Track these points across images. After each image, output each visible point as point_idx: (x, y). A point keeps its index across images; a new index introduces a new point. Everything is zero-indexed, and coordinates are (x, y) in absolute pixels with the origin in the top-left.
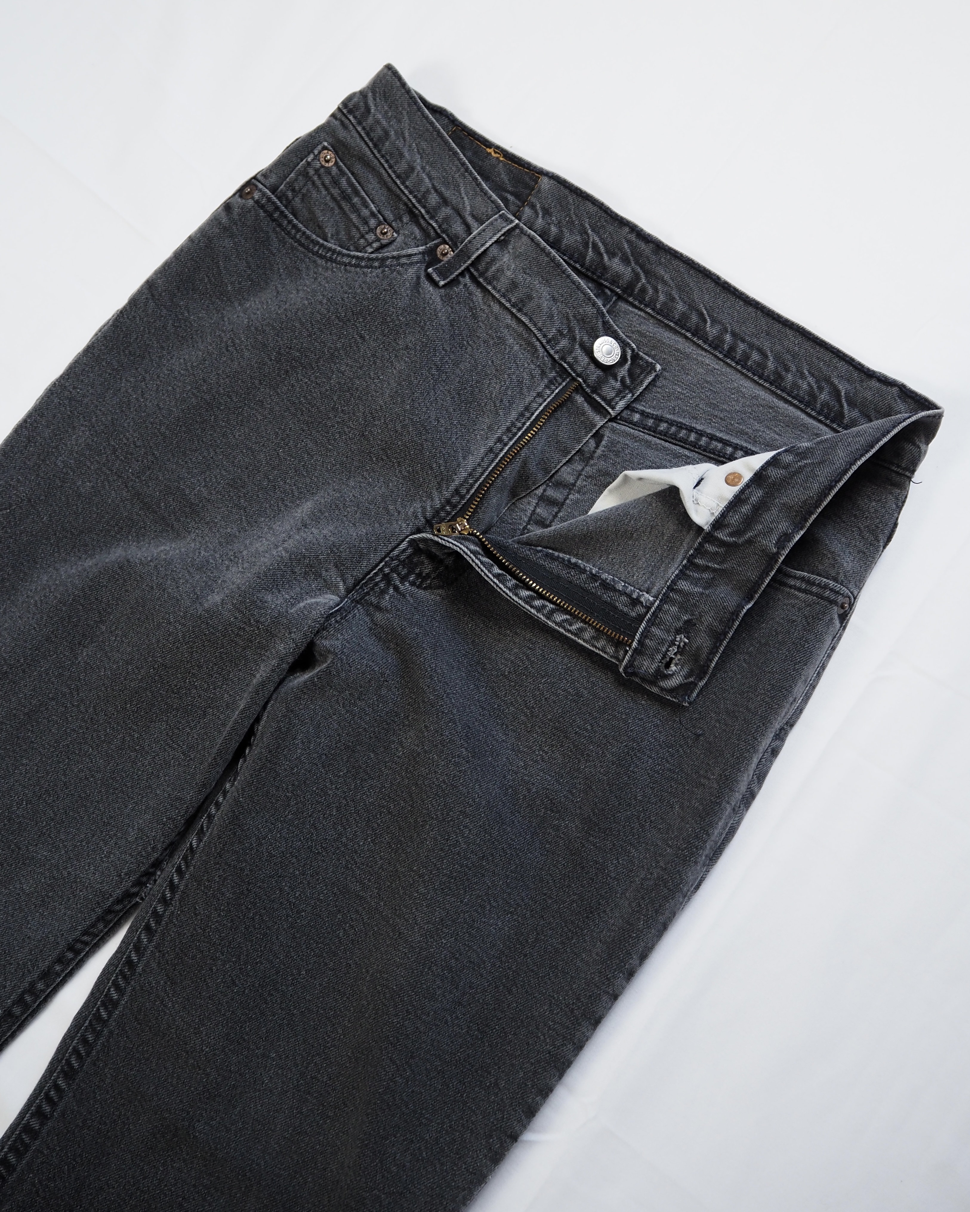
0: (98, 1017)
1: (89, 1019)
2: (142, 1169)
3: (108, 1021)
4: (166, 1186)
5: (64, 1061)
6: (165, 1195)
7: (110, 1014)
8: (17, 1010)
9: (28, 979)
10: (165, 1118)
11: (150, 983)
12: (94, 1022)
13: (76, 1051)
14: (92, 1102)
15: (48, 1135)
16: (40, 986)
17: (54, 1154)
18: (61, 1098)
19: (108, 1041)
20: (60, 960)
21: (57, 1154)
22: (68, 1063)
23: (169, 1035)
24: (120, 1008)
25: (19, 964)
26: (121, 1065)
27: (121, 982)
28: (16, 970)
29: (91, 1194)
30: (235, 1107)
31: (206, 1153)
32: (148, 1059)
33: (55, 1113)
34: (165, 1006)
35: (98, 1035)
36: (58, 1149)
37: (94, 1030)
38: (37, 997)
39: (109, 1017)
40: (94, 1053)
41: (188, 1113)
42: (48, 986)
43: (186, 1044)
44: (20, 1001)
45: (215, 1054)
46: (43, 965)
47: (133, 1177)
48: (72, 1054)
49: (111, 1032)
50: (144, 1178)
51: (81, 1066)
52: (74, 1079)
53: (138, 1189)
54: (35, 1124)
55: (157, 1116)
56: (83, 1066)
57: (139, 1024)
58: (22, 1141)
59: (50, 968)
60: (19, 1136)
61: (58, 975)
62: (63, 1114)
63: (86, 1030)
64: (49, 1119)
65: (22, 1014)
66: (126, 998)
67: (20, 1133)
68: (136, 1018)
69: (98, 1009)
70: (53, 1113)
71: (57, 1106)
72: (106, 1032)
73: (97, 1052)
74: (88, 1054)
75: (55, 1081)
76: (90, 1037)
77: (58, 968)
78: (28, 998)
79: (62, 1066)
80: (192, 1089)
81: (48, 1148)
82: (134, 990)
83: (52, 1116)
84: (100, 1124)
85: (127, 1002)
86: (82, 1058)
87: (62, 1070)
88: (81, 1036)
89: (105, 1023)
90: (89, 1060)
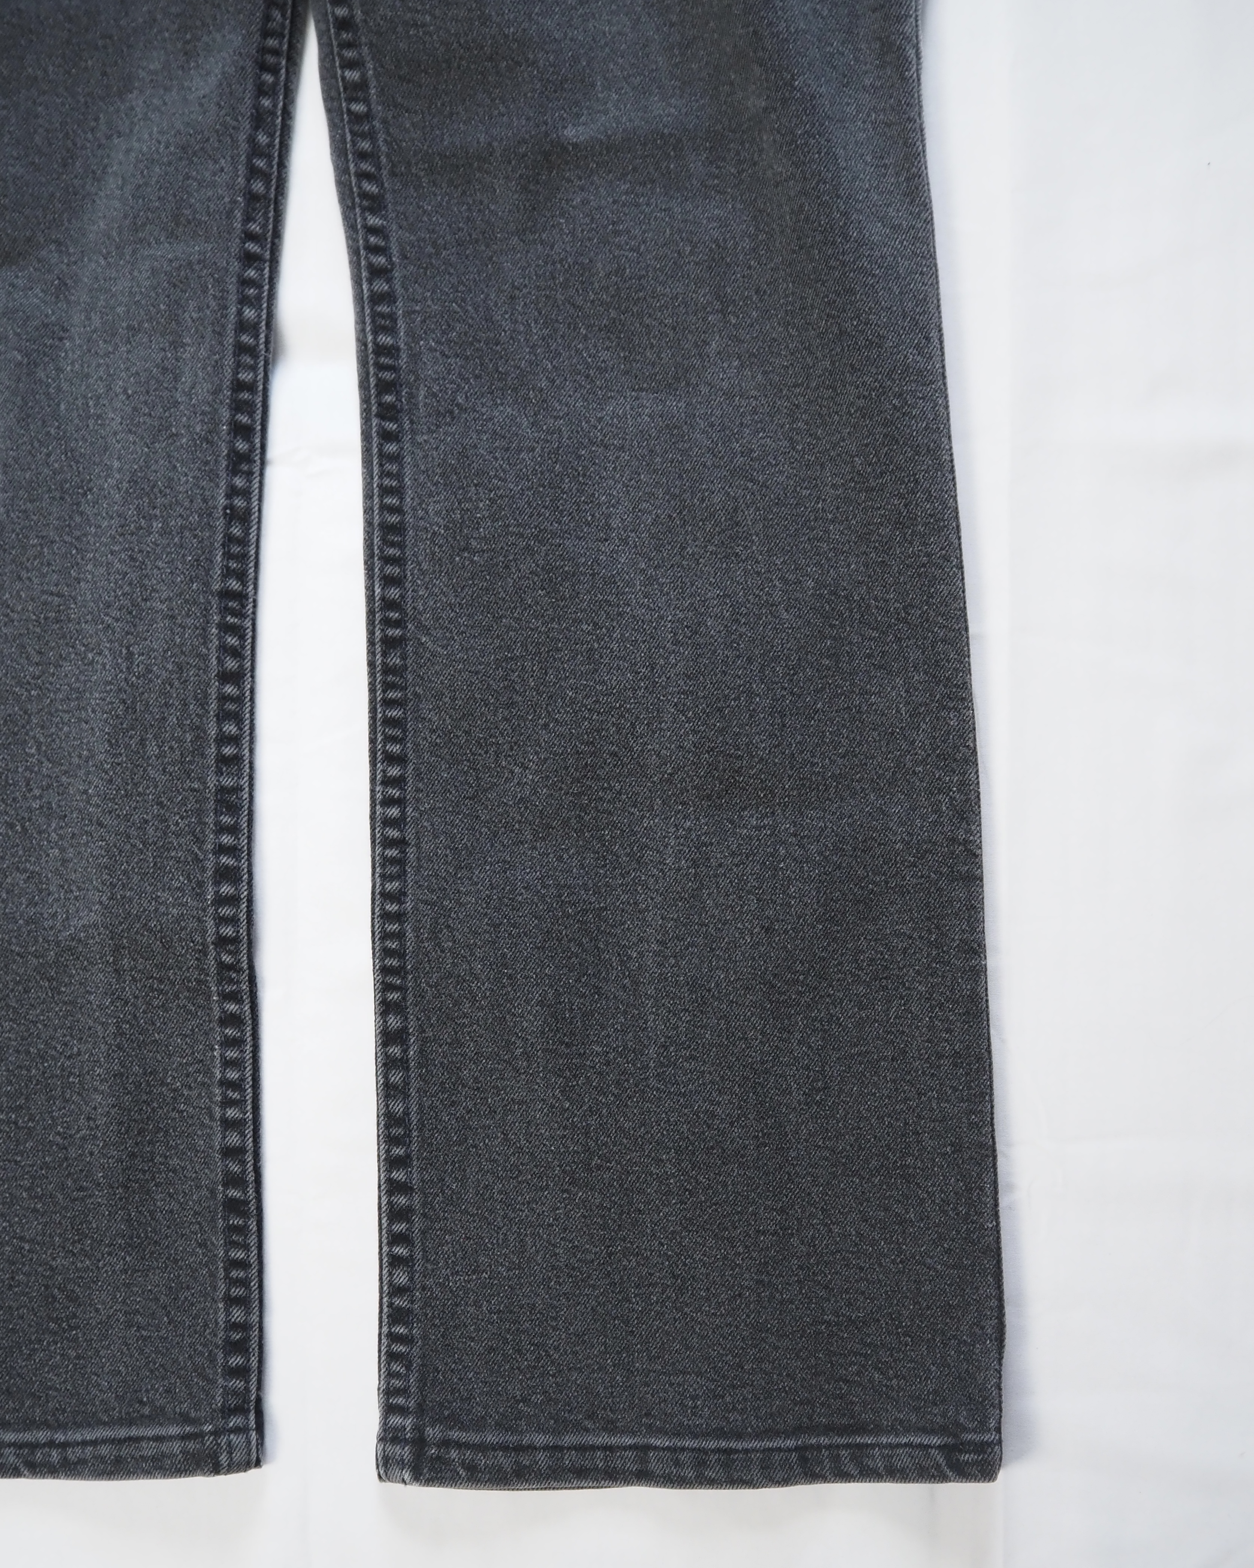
0: (356, 118)
1: (347, 131)
2: (542, 242)
3: (370, 110)
4: (583, 231)
5: (357, 200)
6: (589, 239)
7: (366, 101)
8: (258, 187)
9: (242, 137)
10: (525, 155)
11: (384, 18)
12: (356, 128)
13: (363, 176)
14: (425, 219)
15: (407, 290)
16: (262, 139)
17: (429, 302)
18: (386, 238)
19: (388, 133)
20: (261, 90)
21: (433, 300)
22: (364, 195)
23: (454, 57)
24: (373, 83)
25: (217, 131)
26: (425, 147)
27: (349, 54)
28: (220, 141)
29: (506, 312)
30: (593, 85)
31: (601, 154)
32: (451, 114)
33: (394, 259)
34: (423, 25)
35: (371, 136)
36: (429, 294)
37: (363, 136)
38: (270, 157)
39: (369, 105)
40: (384, 160)
41: (546, 123)
42: (272, 136)
43: (482, 48)
44: (253, 172)
45: (524, 30)
46: (246, 108)
47: (538, 258)
48: (360, 183)
49: (384, 122)
50: (552, 248)
51: (381, 185)
52: (385, 207)
53: (554, 263)
54: (381, 286)
55: (513, 163)
56: (383, 184)
57: (409, 81)
58: (382, 316)
59: (257, 107)
60: (375, 315)
61: (273, 113)
62: (405, 257)
63: (354, 143)
64: (392, 270)
65: (268, 188)
66: (370, 65)
67: (372, 310)
68: (400, 77)
69: (349, 111)
70: (391, 260)
71: (390, 249)
72: (377, 124)
73: (388, 156)
74: (379, 168)
75: (365, 226)
76: (365, 145)
77: (266, 103)
78: (261, 163)
79: (360, 206)
80: (529, 95)
81: (417, 302)
82: (371, 45)
83: (393, 264)
84: (455, 234)
85: (375, 69)
86: (375, 177)
87: (364, 209)
88: (353, 154)
89: (368, 116)
90: (385, 172)
